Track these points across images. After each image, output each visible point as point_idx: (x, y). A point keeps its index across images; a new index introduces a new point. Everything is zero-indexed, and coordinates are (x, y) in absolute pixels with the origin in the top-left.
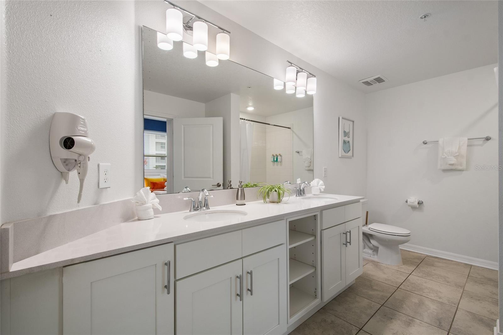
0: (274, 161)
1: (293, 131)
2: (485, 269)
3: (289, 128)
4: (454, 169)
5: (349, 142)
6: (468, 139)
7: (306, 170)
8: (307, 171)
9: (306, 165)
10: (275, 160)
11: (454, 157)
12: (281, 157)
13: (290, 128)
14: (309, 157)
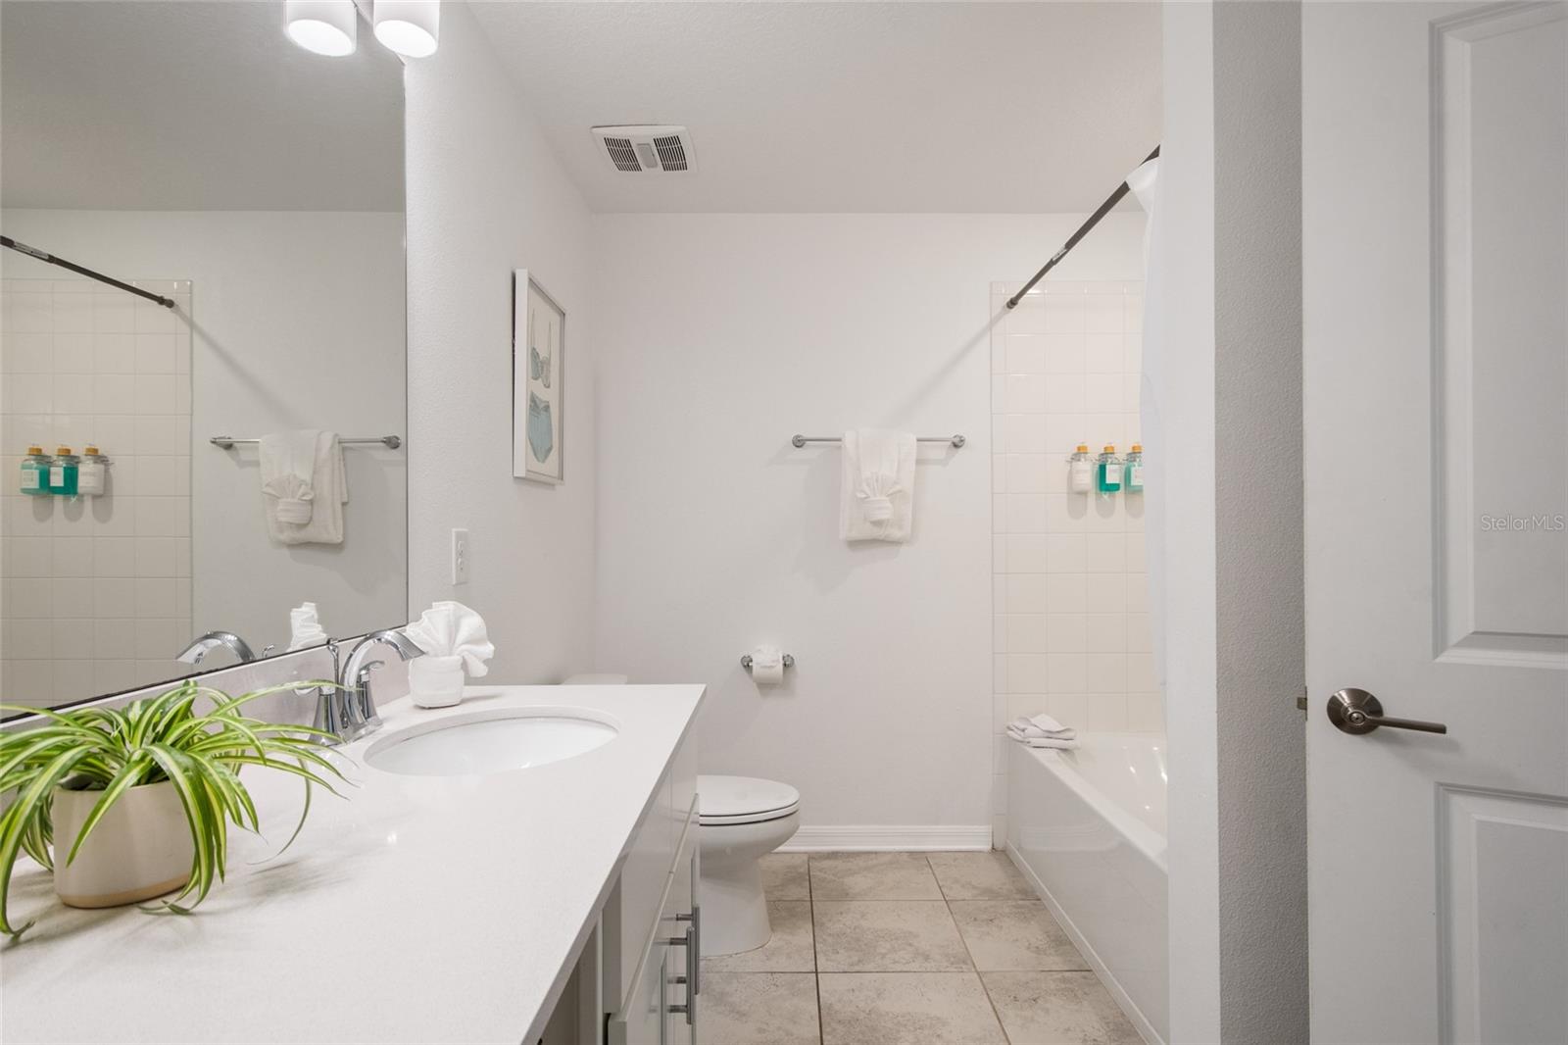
0: (45, 488)
1: (192, 325)
2: (962, 855)
3: (161, 301)
4: (881, 538)
5: (547, 408)
6: (918, 440)
7: (282, 544)
8: (286, 552)
9: (284, 518)
10: (57, 479)
11: (887, 499)
12: (101, 467)
13: (170, 304)
14: (305, 474)
